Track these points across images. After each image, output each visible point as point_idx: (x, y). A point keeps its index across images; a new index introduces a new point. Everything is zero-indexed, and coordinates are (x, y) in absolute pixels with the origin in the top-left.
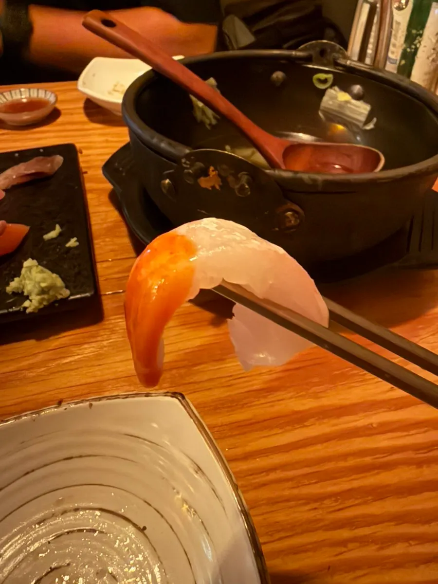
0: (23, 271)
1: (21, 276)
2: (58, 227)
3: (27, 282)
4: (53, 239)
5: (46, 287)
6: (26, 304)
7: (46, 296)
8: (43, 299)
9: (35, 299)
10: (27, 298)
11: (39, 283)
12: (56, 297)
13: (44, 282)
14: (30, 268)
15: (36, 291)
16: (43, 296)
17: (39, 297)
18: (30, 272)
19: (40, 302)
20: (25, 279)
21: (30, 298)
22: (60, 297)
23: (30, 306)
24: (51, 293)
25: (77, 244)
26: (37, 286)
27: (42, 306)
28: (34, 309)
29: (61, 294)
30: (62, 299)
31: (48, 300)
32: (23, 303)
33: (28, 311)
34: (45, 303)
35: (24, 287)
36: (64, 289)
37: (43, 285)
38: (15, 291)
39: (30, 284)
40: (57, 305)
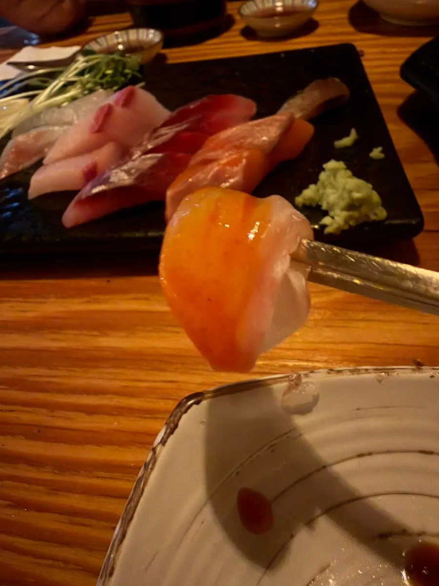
0: (323, 176)
1: (319, 183)
2: (353, 133)
3: (329, 191)
4: (346, 148)
5: (359, 200)
6: (326, 220)
7: (355, 214)
8: (350, 218)
9: (338, 216)
10: (326, 213)
11: (350, 192)
12: (368, 216)
13: (358, 192)
14: (335, 172)
15: (343, 204)
16: (351, 213)
17: (345, 214)
18: (335, 176)
19: (346, 222)
20: (325, 187)
21: (332, 213)
22: (373, 217)
23: (331, 224)
24: (364, 210)
25: (382, 156)
26: (346, 195)
27: (347, 227)
28: (337, 229)
29: (376, 214)
30: (374, 221)
31: (357, 219)
32: (320, 219)
33: (327, 230)
34: (352, 223)
35: (321, 198)
36: (381, 208)
37: (356, 195)
38: (308, 203)
39: (333, 193)
40: (367, 228)
